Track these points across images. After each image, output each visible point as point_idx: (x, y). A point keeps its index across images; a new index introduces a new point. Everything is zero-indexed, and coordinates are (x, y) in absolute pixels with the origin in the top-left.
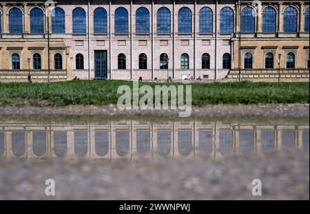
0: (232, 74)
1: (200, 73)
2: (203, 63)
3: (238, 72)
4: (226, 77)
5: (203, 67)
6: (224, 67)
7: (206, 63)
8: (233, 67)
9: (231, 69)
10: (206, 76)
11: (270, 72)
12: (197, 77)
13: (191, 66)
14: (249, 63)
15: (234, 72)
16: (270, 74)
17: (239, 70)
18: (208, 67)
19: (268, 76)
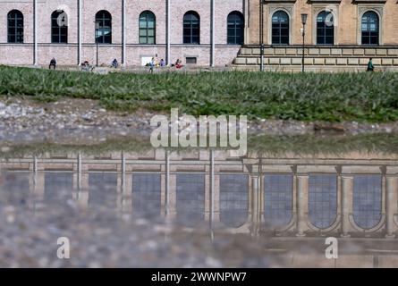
0: (247, 56)
1: (180, 53)
2: (186, 32)
3: (257, 51)
4: (233, 63)
5: (186, 40)
6: (230, 40)
7: (191, 32)
8: (247, 41)
9: (244, 46)
10: (191, 60)
11: (326, 51)
12: (172, 61)
13: (161, 39)
14: (281, 34)
15: (249, 51)
16: (325, 57)
17: (261, 46)
18: (197, 40)
19: (321, 61)
